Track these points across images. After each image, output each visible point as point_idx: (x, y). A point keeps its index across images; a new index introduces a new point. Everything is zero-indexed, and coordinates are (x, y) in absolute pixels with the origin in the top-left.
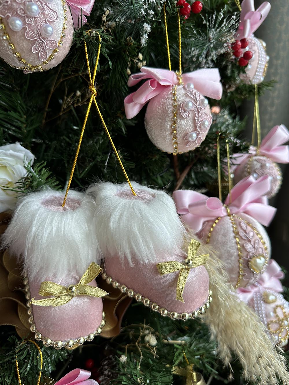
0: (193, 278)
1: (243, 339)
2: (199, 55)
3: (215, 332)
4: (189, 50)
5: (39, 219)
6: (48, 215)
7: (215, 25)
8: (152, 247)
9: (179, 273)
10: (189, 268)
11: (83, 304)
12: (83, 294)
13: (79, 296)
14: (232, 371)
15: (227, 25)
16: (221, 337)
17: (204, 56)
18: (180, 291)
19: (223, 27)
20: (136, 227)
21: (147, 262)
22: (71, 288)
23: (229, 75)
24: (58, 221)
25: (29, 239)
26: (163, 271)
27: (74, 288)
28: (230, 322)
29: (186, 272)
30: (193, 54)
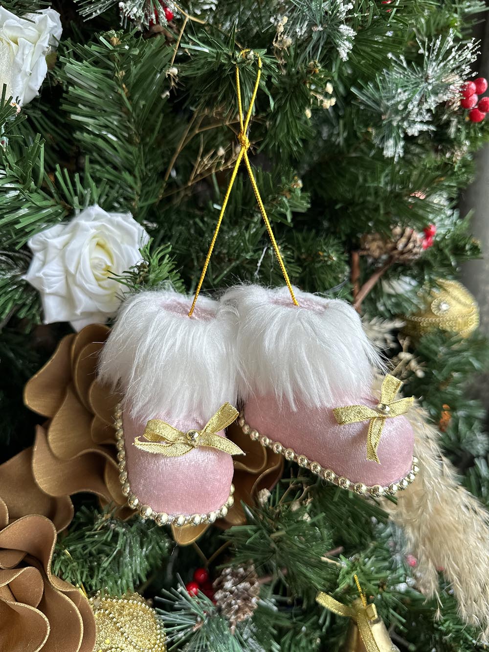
0: (390, 432)
1: (461, 553)
2: (409, 100)
3: (413, 540)
4: (394, 92)
5: (159, 325)
6: (171, 321)
7: (437, 56)
8: (327, 382)
9: (369, 423)
10: (384, 418)
11: (206, 460)
12: (208, 447)
13: (202, 448)
14: (441, 605)
15: (457, 57)
16: (423, 548)
17: (416, 103)
18: (373, 446)
19: (450, 60)
20: (303, 349)
21: (318, 405)
22: (192, 435)
23: (452, 136)
24: (184, 332)
25: (141, 352)
26: (343, 418)
27: (196, 435)
28: (438, 524)
29: (380, 422)
30: (399, 100)
